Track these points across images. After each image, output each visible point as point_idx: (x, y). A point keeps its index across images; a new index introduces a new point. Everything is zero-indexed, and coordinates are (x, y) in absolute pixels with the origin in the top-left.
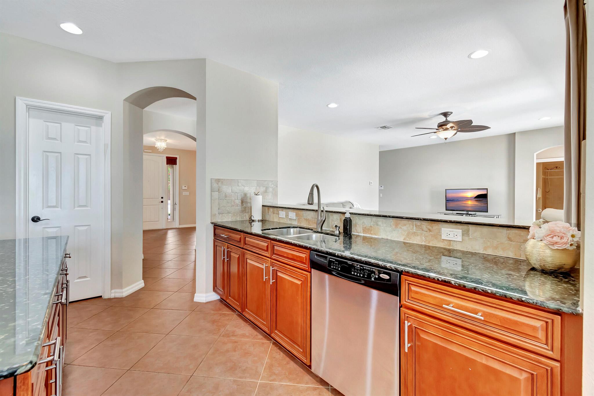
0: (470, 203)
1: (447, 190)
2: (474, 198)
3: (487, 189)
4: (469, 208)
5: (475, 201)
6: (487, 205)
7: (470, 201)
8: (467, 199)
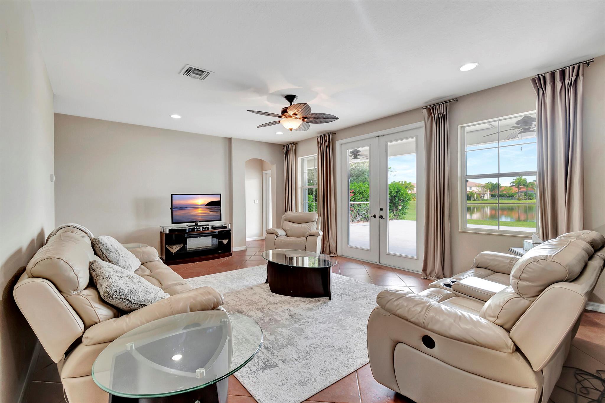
0: (200, 211)
1: (173, 195)
2: (206, 206)
3: (220, 194)
4: (198, 217)
5: (206, 210)
6: (220, 214)
7: (200, 210)
8: (197, 207)
